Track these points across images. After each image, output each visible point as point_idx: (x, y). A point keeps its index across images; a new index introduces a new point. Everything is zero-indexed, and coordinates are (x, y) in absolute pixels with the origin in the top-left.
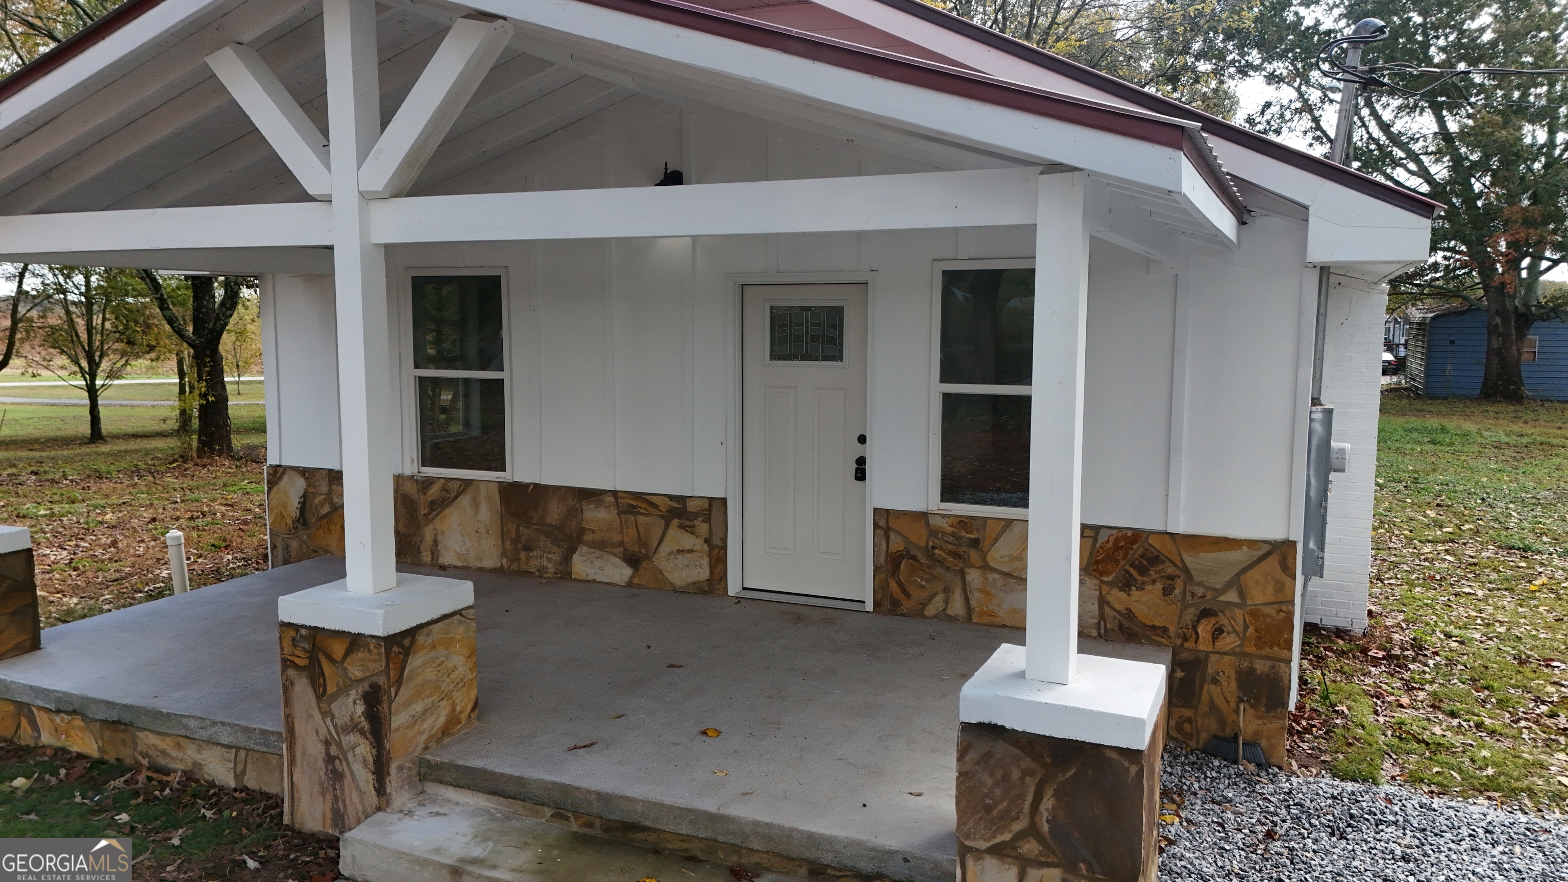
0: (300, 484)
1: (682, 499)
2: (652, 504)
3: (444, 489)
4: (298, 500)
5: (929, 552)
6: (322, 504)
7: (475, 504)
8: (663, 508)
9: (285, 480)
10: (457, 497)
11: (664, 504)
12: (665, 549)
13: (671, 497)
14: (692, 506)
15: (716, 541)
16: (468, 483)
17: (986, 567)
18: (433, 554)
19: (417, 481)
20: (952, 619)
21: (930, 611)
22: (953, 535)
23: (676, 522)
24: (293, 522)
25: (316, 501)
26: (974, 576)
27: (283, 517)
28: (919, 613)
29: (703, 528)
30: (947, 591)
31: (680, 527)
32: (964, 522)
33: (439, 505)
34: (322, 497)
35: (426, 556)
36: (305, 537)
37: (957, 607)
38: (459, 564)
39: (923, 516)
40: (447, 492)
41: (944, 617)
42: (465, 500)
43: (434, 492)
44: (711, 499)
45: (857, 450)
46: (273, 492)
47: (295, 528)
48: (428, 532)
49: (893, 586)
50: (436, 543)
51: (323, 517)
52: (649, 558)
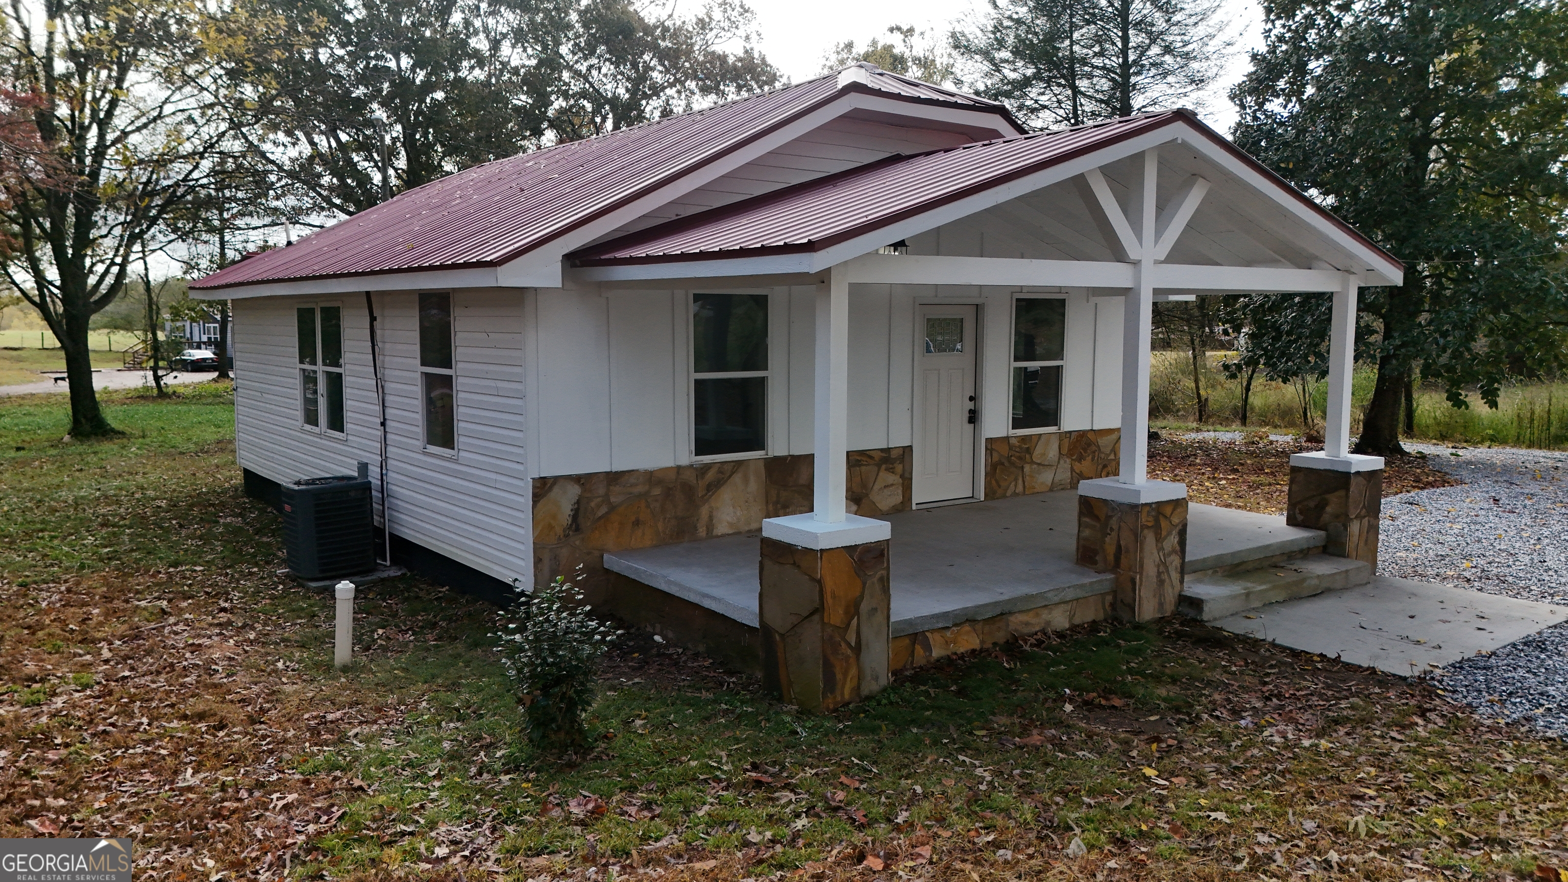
0: (574, 491)
1: (888, 450)
2: (871, 457)
3: (720, 472)
4: (570, 507)
5: (1009, 458)
6: (599, 506)
7: (746, 480)
8: (877, 459)
9: (556, 492)
10: (730, 476)
11: (877, 455)
12: (876, 487)
13: (882, 450)
14: (894, 454)
15: (907, 475)
16: (739, 463)
17: (1032, 462)
18: (708, 528)
19: (696, 469)
20: (1018, 495)
21: (1009, 493)
22: (1020, 447)
23: (884, 466)
24: (564, 531)
25: (593, 504)
26: (1027, 468)
27: (551, 527)
28: (1004, 496)
29: (899, 468)
30: (1016, 480)
31: (887, 470)
32: (1024, 439)
33: (714, 487)
34: (599, 500)
35: (702, 532)
36: (577, 543)
37: (1020, 488)
38: (731, 532)
39: (1007, 438)
40: (722, 473)
41: (1015, 494)
42: (737, 478)
43: (711, 475)
44: (904, 448)
45: (971, 405)
46: (539, 505)
47: (567, 536)
48: (704, 511)
49: (994, 482)
50: (711, 518)
51: (600, 518)
52: (867, 495)
